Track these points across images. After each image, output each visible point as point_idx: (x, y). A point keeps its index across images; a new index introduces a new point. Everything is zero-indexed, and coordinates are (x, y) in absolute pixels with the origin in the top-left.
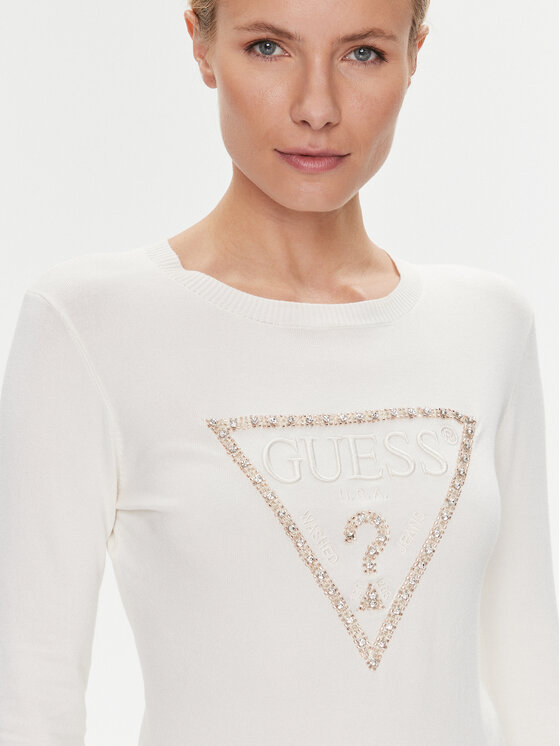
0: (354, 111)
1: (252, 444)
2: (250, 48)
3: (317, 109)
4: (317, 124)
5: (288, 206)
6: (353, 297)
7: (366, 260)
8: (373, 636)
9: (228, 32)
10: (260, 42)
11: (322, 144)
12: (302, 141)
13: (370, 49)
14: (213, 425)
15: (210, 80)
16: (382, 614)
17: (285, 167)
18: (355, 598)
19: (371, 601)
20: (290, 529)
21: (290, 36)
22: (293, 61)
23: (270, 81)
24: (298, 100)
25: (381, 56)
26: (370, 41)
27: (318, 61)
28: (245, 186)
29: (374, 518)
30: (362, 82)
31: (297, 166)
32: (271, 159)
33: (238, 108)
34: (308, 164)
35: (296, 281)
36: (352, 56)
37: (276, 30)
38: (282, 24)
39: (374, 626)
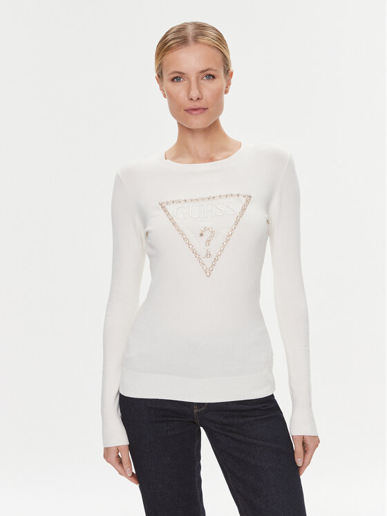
2: (173, 80)
3: (194, 94)
4: (195, 99)
8: (209, 266)
9: (166, 77)
10: (176, 78)
11: (198, 104)
12: (191, 105)
13: (210, 75)
16: (211, 259)
17: (187, 114)
21: (183, 74)
22: (186, 82)
23: (179, 89)
24: (189, 93)
25: (214, 77)
26: (209, 72)
27: (193, 79)
30: (209, 88)
31: (191, 113)
32: (183, 111)
34: (195, 112)
36: (205, 78)
37: (180, 73)
38: (184, 68)
39: (208, 262)
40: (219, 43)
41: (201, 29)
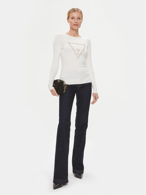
0: (78, 22)
1: (71, 44)
2: (72, 18)
5: (74, 29)
6: (77, 37)
7: (79, 36)
8: (78, 57)
9: (70, 18)
11: (76, 24)
12: (75, 24)
14: (68, 43)
15: (69, 23)
16: (79, 55)
18: (77, 54)
19: (78, 54)
20: (73, 49)
22: (74, 19)
23: (73, 21)
24: (75, 21)
25: (80, 19)
27: (76, 18)
28: (72, 29)
29: (78, 49)
30: (79, 21)
32: (73, 25)
33: (71, 23)
35: (74, 36)
36: (78, 19)
37: (73, 17)
38: (74, 16)
39: (78, 56)
40: (81, 13)
41: (78, 10)
